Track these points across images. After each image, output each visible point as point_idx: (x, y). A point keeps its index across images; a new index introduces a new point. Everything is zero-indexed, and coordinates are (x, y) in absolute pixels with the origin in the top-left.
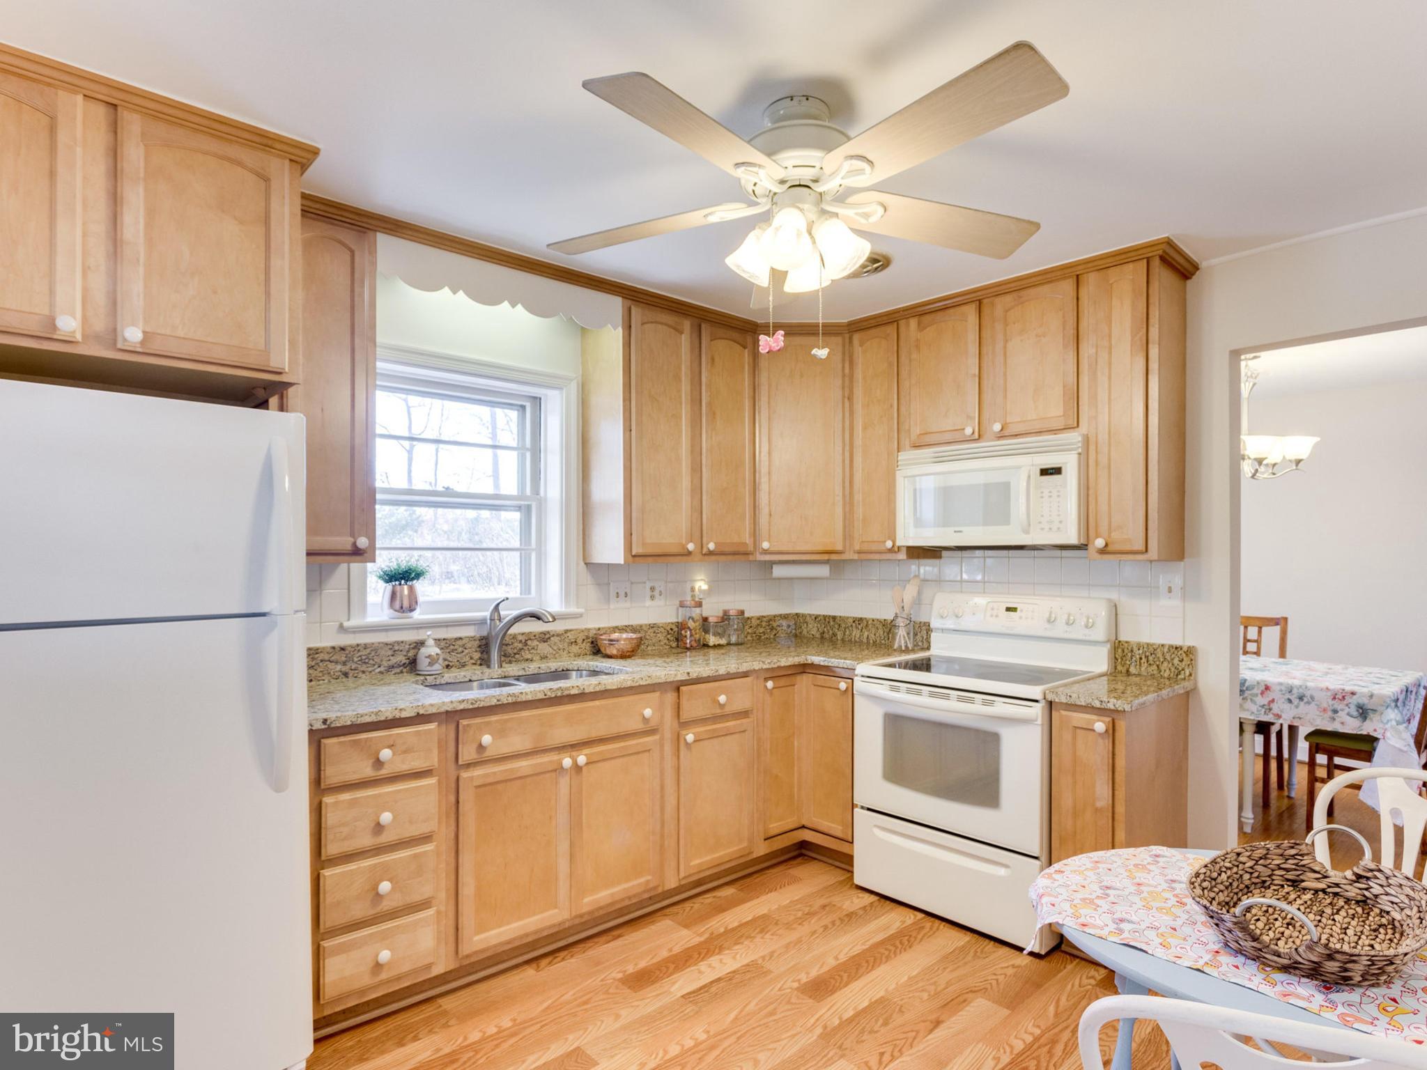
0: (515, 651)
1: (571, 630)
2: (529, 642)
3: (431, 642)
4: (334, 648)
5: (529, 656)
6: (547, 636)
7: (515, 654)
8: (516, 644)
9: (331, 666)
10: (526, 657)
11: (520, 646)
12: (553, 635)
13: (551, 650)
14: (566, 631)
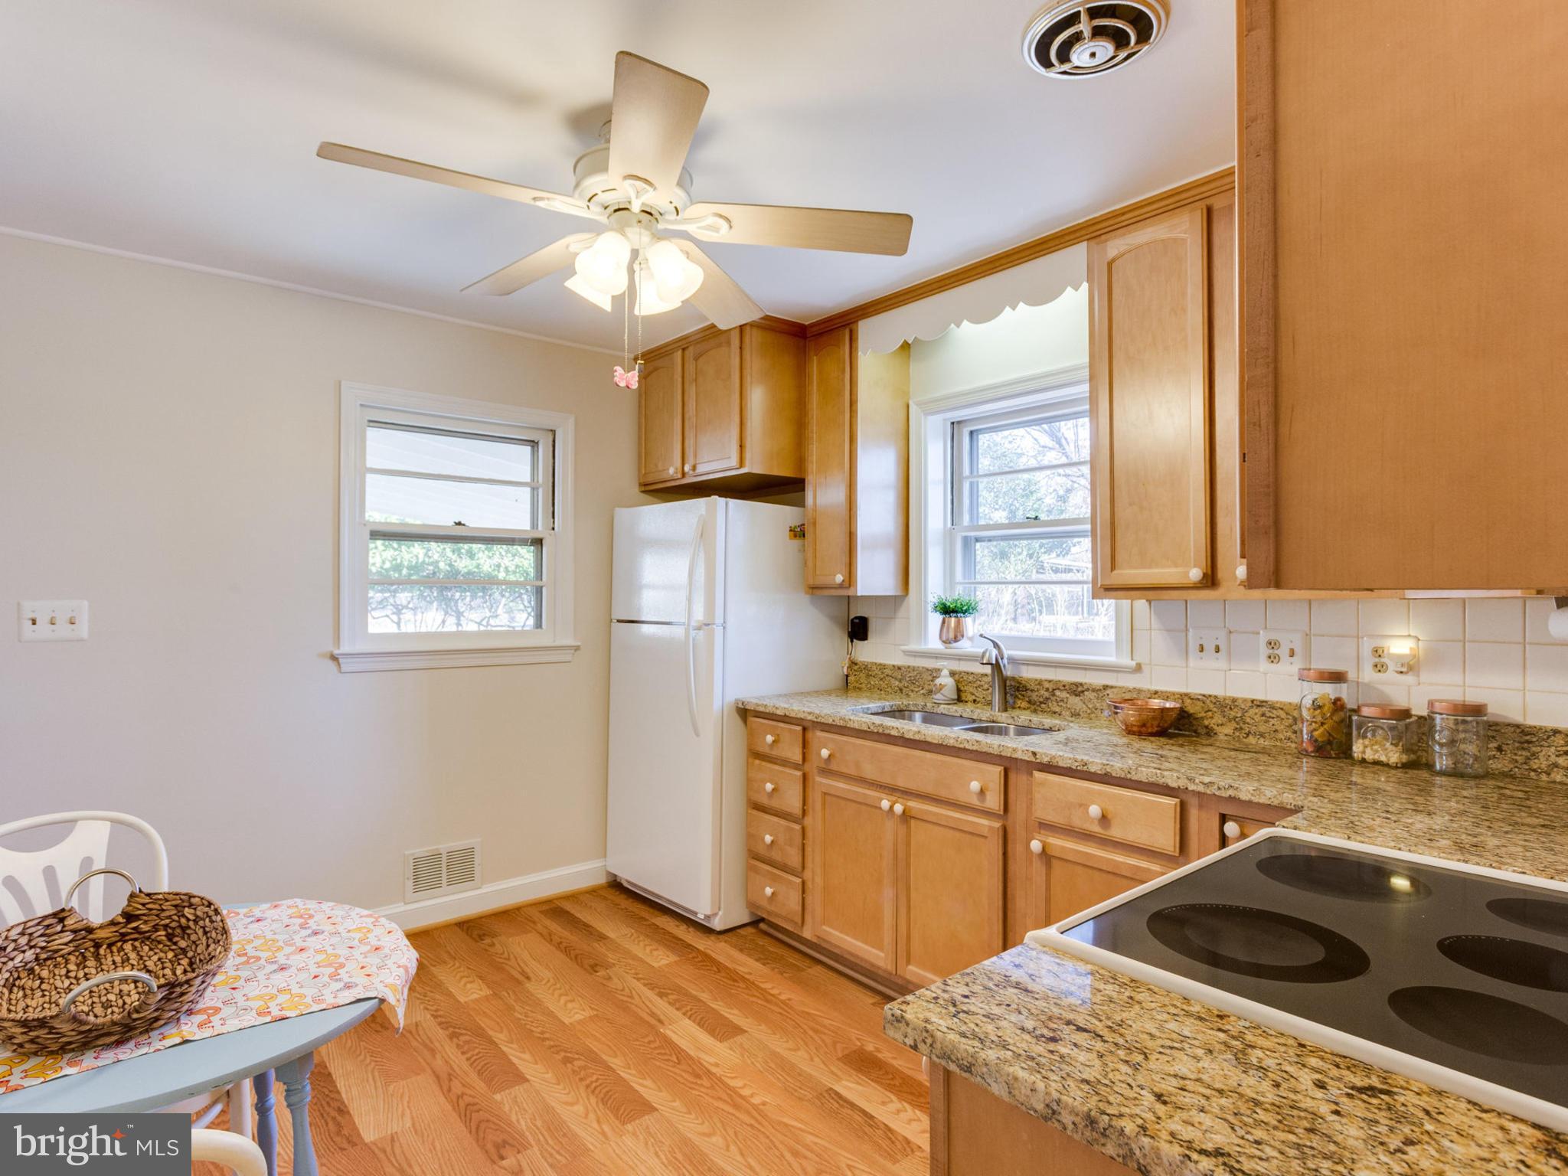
0: (1041, 700)
1: (1112, 687)
2: (1058, 693)
3: (945, 672)
4: (894, 666)
5: (1057, 709)
6: (1080, 689)
7: (1041, 703)
8: (1042, 692)
9: (893, 680)
10: (1054, 709)
11: (1047, 694)
12: (1088, 690)
13: (1085, 708)
14: (1106, 687)
